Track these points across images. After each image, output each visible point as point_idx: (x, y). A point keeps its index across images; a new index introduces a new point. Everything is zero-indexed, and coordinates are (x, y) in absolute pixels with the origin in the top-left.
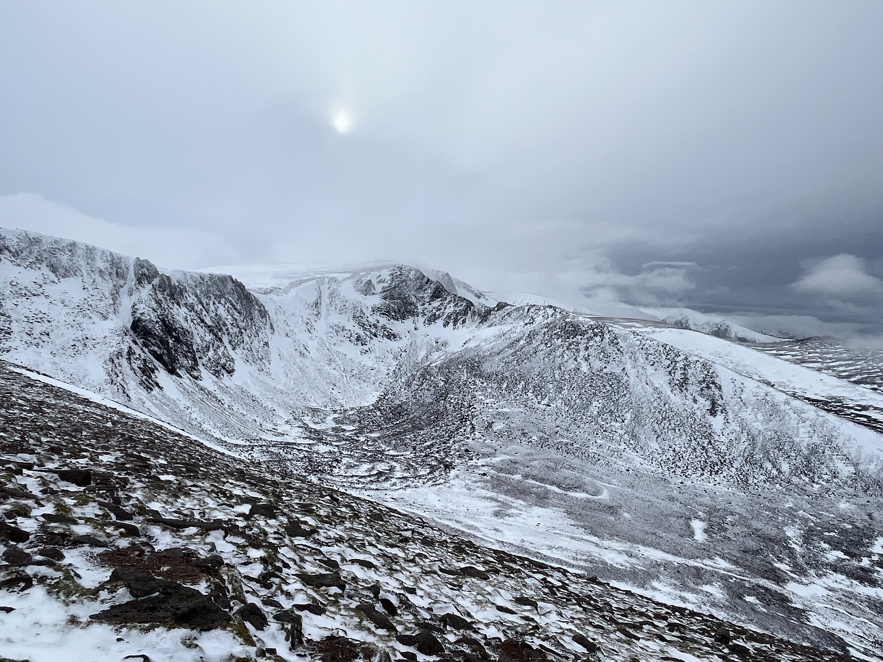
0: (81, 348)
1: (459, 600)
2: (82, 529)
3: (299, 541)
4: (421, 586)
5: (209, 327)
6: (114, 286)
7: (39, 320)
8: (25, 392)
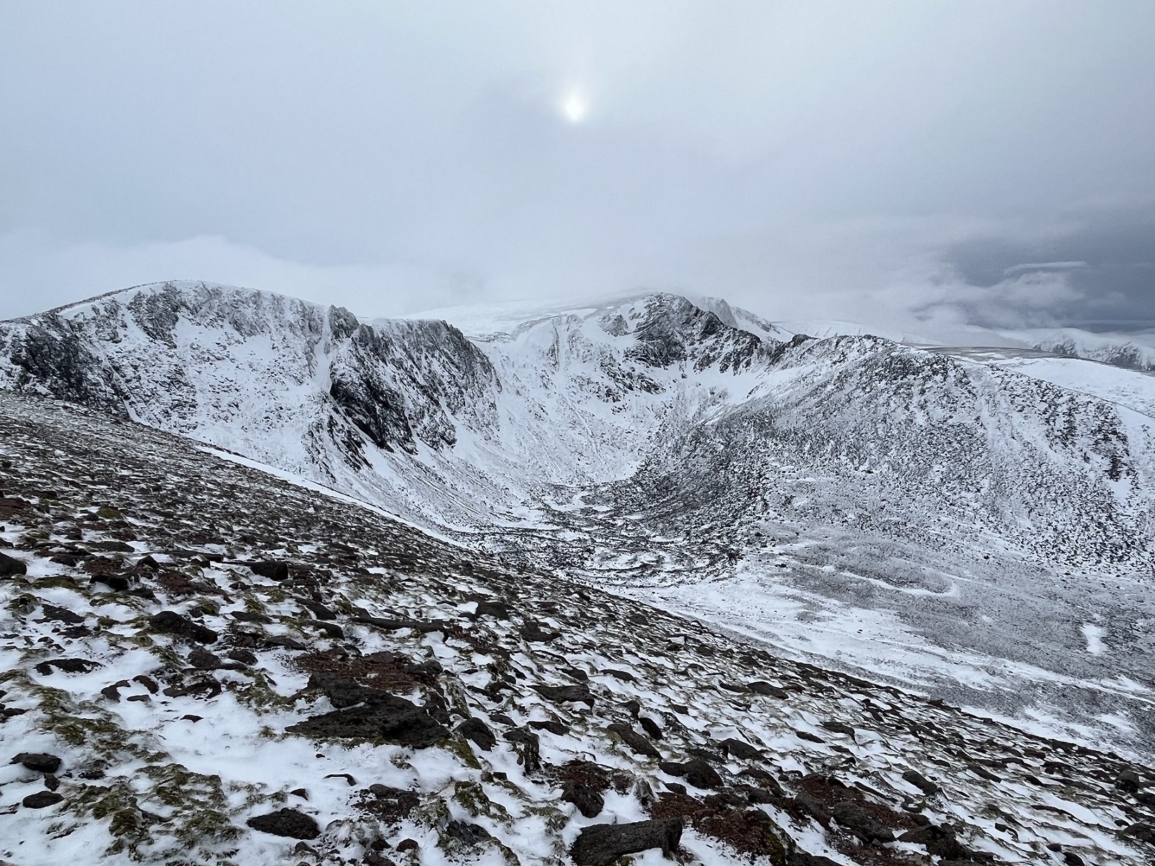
0: (275, 421)
1: (746, 723)
2: (276, 629)
3: (538, 646)
4: (694, 704)
5: (422, 387)
6: (308, 342)
7: (226, 389)
8: (215, 475)
